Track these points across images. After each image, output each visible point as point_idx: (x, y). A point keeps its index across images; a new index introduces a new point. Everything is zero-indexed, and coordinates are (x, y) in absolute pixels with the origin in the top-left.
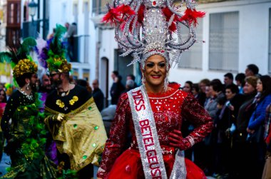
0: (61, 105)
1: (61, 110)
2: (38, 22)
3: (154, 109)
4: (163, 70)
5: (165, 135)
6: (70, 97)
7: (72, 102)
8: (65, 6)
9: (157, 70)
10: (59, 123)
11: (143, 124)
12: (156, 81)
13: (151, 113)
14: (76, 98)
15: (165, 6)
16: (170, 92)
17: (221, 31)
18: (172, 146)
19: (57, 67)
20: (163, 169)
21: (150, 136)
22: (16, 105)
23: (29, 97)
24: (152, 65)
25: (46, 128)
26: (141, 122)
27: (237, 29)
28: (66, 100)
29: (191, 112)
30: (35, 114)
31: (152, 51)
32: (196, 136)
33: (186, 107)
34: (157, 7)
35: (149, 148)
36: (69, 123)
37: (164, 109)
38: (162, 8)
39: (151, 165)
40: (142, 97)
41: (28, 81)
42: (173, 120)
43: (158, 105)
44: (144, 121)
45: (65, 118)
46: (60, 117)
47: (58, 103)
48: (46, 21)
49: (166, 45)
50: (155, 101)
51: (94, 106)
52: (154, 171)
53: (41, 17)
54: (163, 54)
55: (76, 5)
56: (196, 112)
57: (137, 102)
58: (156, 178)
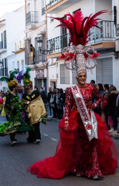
0: (29, 98)
1: (29, 100)
2: (3, 69)
3: (82, 94)
6: (32, 95)
7: (33, 97)
8: (14, 63)
9: (83, 78)
10: (28, 105)
12: (83, 83)
13: (81, 95)
14: (34, 95)
16: (87, 87)
18: (89, 107)
19: (27, 83)
20: (88, 116)
21: (81, 104)
22: (10, 98)
23: (15, 95)
24: (81, 76)
25: (22, 107)
26: (77, 99)
28: (30, 96)
29: (95, 94)
30: (18, 101)
32: (97, 103)
33: (94, 92)
34: (82, 53)
36: (32, 105)
37: (85, 93)
39: (84, 115)
40: (77, 89)
41: (14, 89)
42: (89, 97)
44: (79, 98)
45: (30, 103)
46: (28, 103)
47: (27, 97)
48: (6, 69)
50: (82, 90)
51: (41, 98)
53: (4, 67)
55: (18, 62)
56: (97, 94)
58: (86, 120)
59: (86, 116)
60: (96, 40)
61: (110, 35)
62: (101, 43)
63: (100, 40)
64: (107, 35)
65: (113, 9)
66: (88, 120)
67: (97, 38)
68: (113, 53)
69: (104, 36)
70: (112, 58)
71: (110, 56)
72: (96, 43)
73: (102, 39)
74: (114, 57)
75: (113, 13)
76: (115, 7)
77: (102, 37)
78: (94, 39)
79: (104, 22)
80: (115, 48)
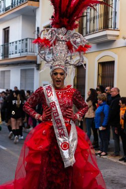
3: (58, 97)
4: (62, 77)
5: (64, 111)
9: (59, 77)
11: (52, 104)
13: (56, 98)
15: (68, 40)
17: (4, 76)
18: (68, 118)
21: (56, 111)
24: (56, 74)
26: (50, 103)
27: (10, 76)
29: (77, 100)
31: (57, 66)
32: (80, 114)
33: (75, 97)
34: (63, 41)
35: (56, 118)
37: (63, 97)
38: (66, 41)
39: (58, 127)
40: (51, 89)
43: (60, 95)
44: (52, 103)
49: (66, 63)
50: (58, 92)
52: (60, 131)
54: (63, 68)
56: (80, 100)
57: (49, 91)
58: (62, 135)
59: (62, 129)
60: (22, 54)
61: (33, 50)
62: (25, 56)
63: (24, 54)
64: (30, 50)
65: (36, 29)
66: (63, 135)
67: (22, 52)
68: (35, 65)
69: (28, 51)
70: (33, 69)
71: (32, 68)
72: (21, 56)
73: (26, 53)
74: (35, 68)
75: (36, 32)
76: (38, 28)
77: (26, 51)
78: (20, 52)
79: (28, 40)
80: (37, 61)
